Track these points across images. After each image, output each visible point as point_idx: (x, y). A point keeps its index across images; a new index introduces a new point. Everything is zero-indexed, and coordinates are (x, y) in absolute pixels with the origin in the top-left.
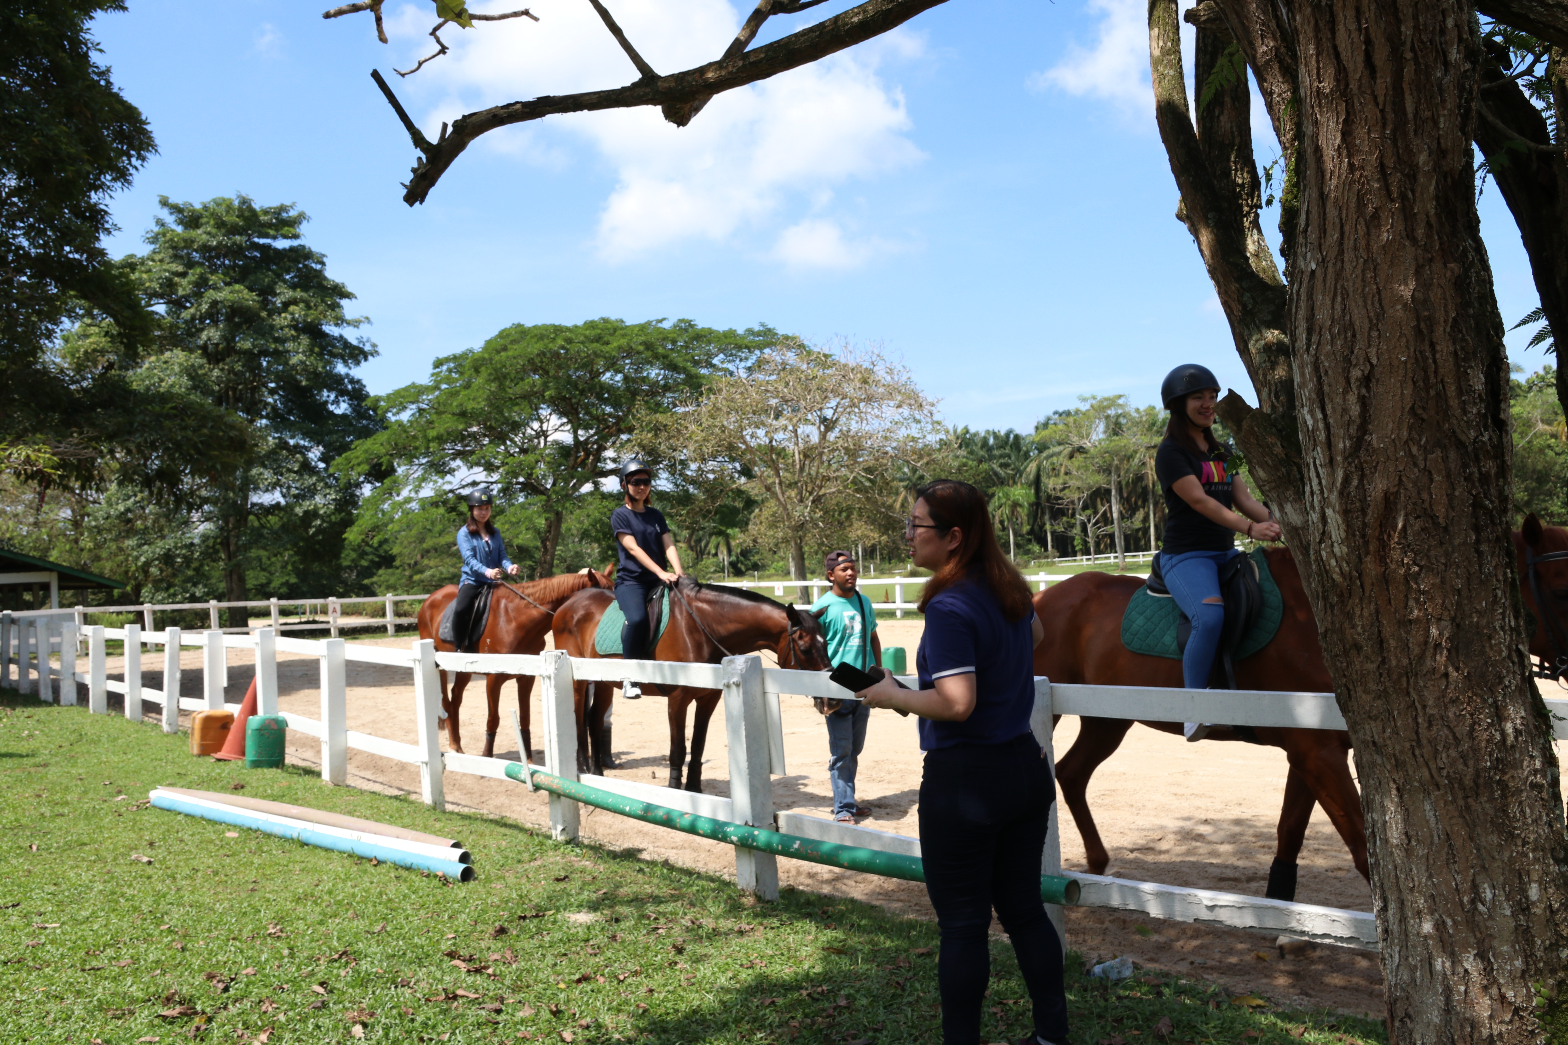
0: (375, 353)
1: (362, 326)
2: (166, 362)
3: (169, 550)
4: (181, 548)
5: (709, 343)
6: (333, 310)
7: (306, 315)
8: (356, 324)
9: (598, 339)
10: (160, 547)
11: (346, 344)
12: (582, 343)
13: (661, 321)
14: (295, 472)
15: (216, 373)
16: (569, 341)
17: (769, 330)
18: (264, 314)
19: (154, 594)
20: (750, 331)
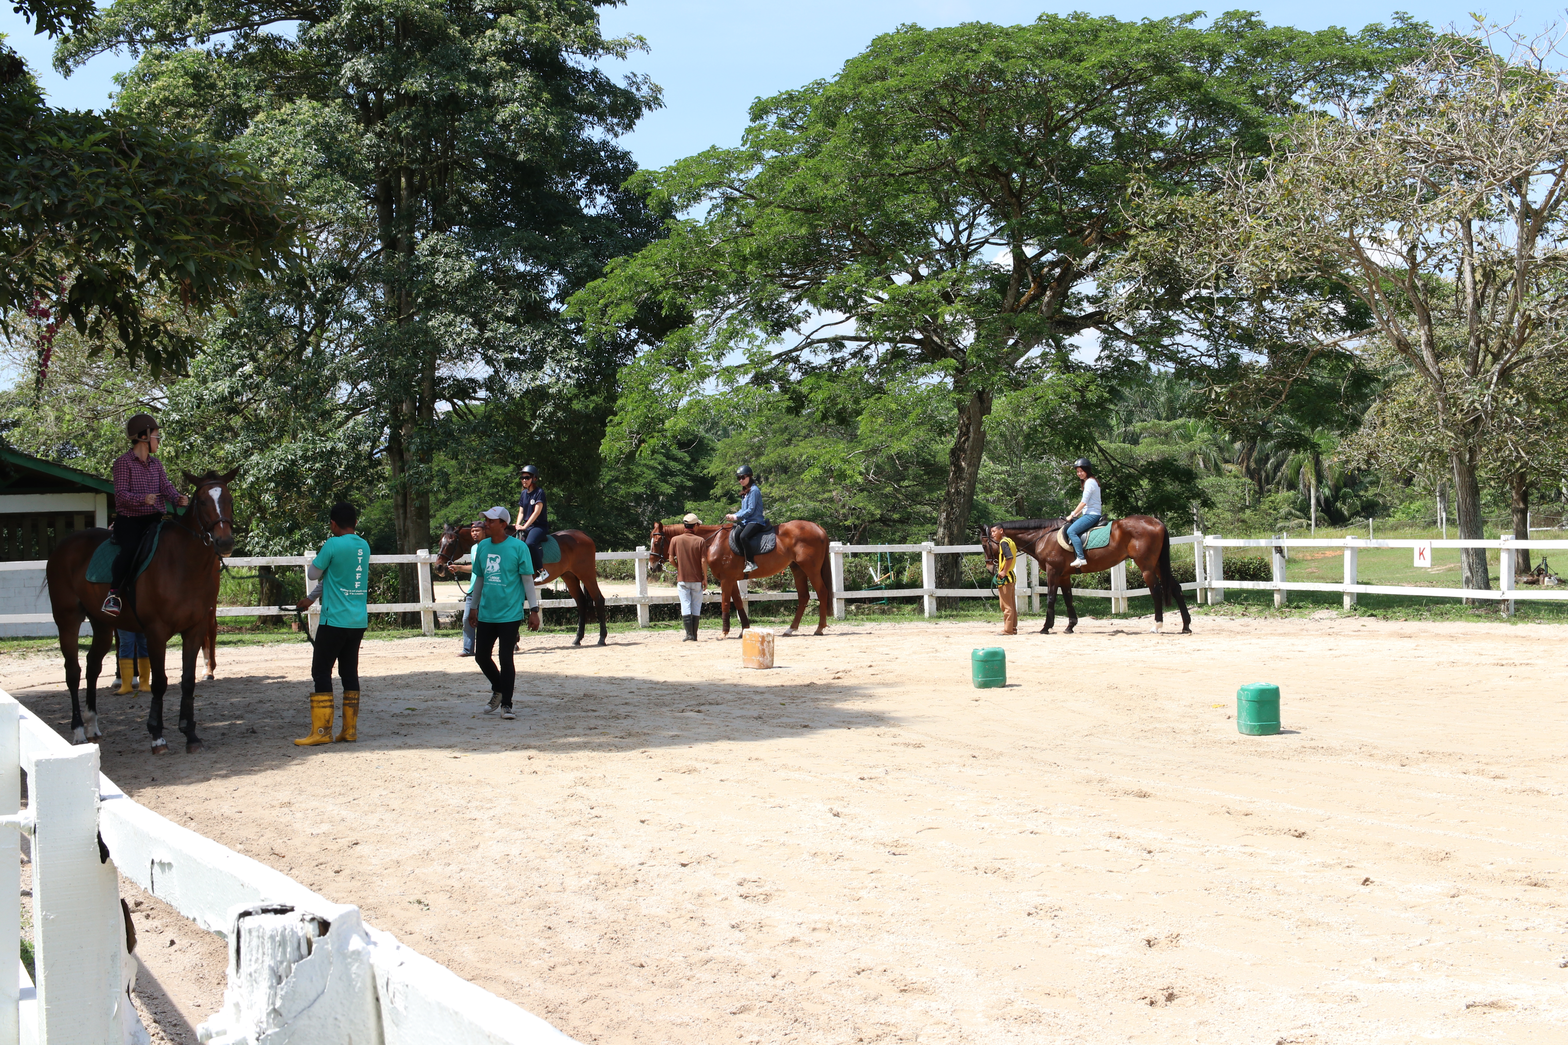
0: (654, 101)
1: (630, 53)
2: (283, 122)
3: (293, 462)
4: (314, 459)
5: (1288, 57)
6: (581, 23)
7: (529, 32)
8: (619, 49)
9: (1062, 51)
10: (279, 457)
11: (605, 87)
12: (1030, 58)
13: (1190, 19)
14: (508, 320)
15: (369, 138)
16: (1004, 54)
17: (1415, 27)
18: (454, 30)
20: (1374, 31)
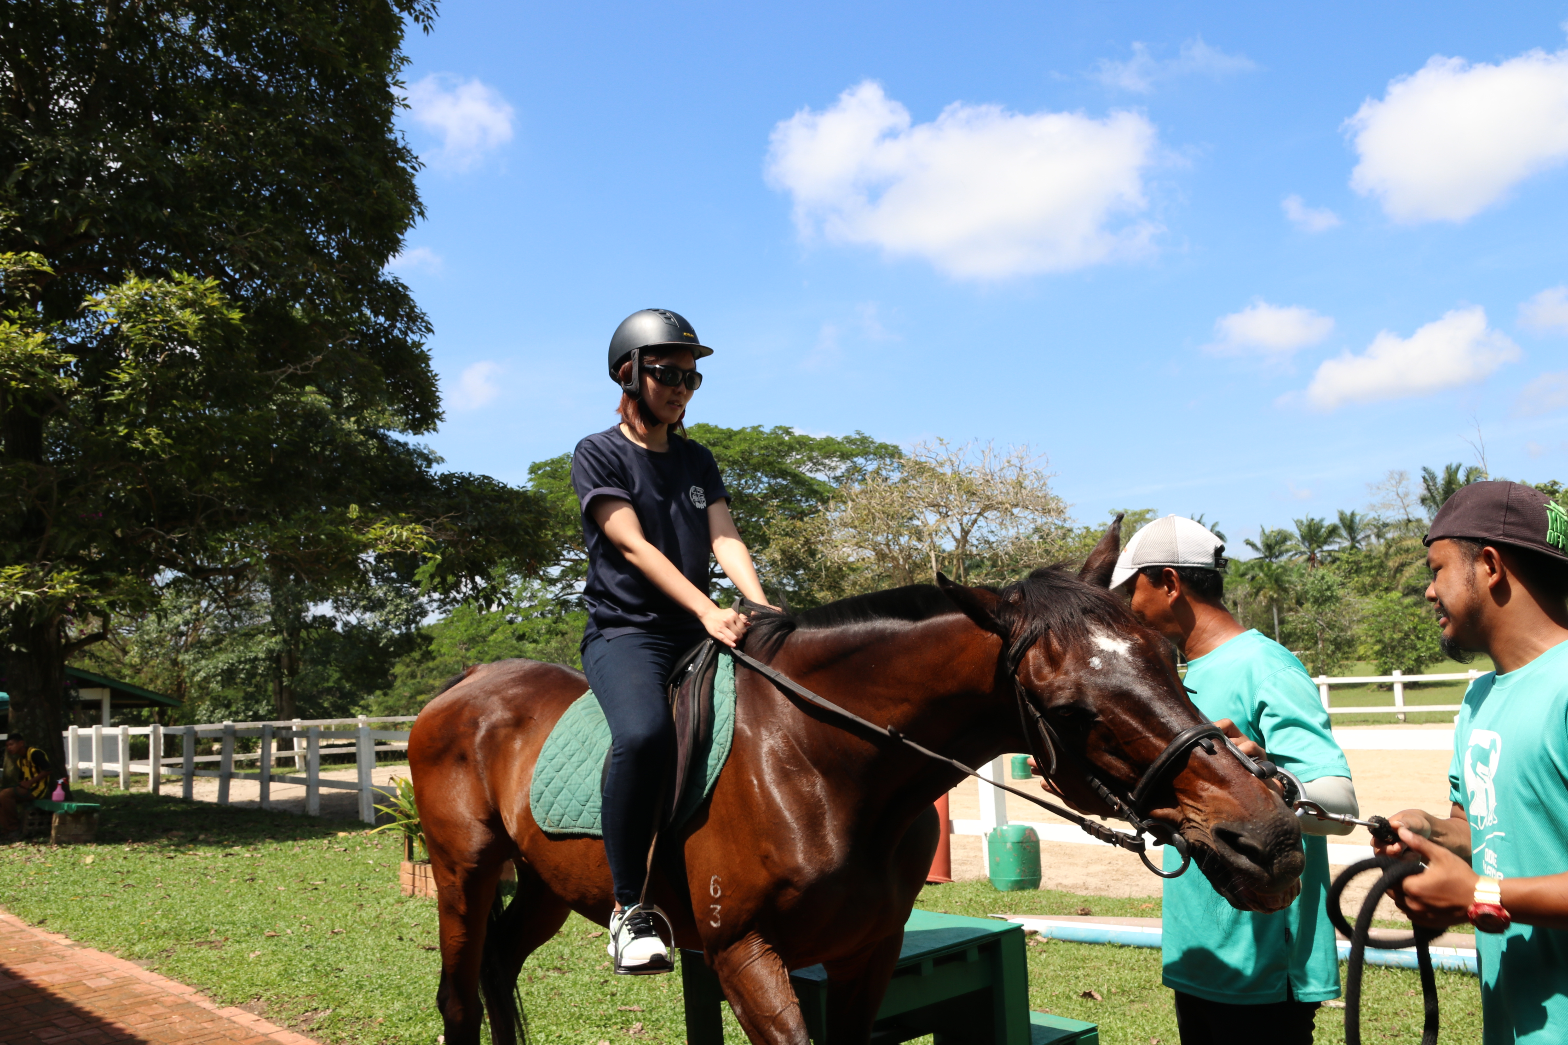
3: (233, 664)
4: (245, 662)
5: (801, 451)
10: (222, 660)
17: (866, 438)
19: (213, 712)
20: (848, 439)
